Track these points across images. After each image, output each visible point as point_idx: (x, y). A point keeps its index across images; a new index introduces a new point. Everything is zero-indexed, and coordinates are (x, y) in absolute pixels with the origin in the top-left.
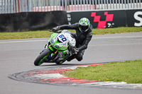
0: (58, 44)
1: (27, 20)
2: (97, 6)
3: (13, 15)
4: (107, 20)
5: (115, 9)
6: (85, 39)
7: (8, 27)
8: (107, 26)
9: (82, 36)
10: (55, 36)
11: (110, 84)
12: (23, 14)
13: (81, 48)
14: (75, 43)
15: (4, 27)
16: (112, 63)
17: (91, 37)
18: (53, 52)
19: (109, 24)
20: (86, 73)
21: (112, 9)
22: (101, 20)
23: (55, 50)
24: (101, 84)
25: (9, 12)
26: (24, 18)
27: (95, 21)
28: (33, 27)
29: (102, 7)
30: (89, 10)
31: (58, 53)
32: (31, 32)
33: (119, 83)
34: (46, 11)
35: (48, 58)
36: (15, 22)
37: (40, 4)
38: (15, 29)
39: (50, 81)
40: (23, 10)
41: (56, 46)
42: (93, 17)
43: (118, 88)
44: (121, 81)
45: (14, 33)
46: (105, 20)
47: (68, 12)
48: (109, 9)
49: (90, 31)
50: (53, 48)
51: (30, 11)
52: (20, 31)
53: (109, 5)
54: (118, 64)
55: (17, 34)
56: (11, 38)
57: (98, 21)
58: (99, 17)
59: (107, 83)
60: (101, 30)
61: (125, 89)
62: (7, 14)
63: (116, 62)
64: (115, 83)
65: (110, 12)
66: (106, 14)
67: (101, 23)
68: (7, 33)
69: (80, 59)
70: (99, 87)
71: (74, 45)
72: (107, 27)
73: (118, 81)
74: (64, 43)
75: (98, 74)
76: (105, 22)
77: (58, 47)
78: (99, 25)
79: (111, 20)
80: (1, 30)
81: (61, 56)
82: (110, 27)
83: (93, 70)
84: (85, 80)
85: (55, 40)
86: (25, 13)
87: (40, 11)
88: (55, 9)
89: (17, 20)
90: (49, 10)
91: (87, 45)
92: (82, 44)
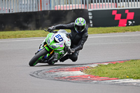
0: (55, 44)
1: (49, 18)
2: (119, 4)
3: (35, 13)
4: (128, 18)
5: (136, 7)
6: (81, 39)
7: (30, 25)
8: (128, 24)
9: (78, 36)
10: (51, 36)
11: (130, 81)
12: (45, 12)
13: (76, 48)
15: (26, 25)
16: (133, 60)
17: (87, 37)
18: (49, 52)
19: (130, 22)
20: (106, 70)
21: (133, 8)
22: (122, 18)
23: (51, 50)
24: (121, 81)
26: (46, 17)
27: (116, 19)
29: (123, 6)
30: (110, 8)
31: (53, 53)
34: (68, 9)
36: (37, 20)
37: (62, 2)
38: (38, 27)
40: (45, 8)
41: (53, 47)
42: (114, 15)
45: (36, 31)
47: (89, 10)
48: (130, 8)
49: (86, 31)
50: (49, 48)
51: (52, 9)
52: (42, 29)
53: (130, 3)
54: (138, 62)
55: (39, 32)
56: (33, 36)
57: (119, 19)
58: (120, 15)
59: (127, 81)
60: (122, 28)
62: (30, 12)
63: (136, 60)
64: (135, 81)
65: (130, 10)
66: (127, 12)
67: (122, 21)
68: (29, 31)
70: (119, 84)
72: (128, 25)
75: (118, 71)
76: (126, 20)
77: (55, 47)
78: (120, 23)
79: (132, 18)
80: (24, 28)
81: (56, 57)
82: (131, 25)
83: (113, 68)
84: (105, 78)
85: (51, 41)
86: (47, 11)
87: (62, 9)
88: (77, 8)
89: (39, 18)
90: (71, 9)
91: (82, 45)
92: (77, 44)
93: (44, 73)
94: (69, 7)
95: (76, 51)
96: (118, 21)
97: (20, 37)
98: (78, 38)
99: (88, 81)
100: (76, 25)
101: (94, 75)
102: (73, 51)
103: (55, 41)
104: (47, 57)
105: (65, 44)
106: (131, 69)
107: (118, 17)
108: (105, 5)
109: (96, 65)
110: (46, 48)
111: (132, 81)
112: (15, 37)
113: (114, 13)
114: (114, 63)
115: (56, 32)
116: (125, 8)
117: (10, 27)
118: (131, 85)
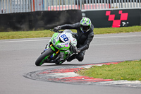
0: (60, 44)
1: (42, 19)
2: (112, 5)
3: (28, 14)
4: (121, 19)
5: (130, 8)
6: (86, 39)
7: (23, 26)
8: (122, 24)
9: (83, 36)
10: (56, 36)
11: (125, 83)
12: (38, 13)
13: (82, 48)
14: (76, 43)
15: (19, 26)
16: (127, 62)
17: (93, 37)
18: (55, 52)
19: (124, 23)
20: (100, 71)
21: (127, 8)
22: (116, 18)
23: (57, 50)
24: (116, 82)
25: (24, 11)
26: (39, 17)
27: (109, 20)
28: (48, 26)
29: (116, 6)
30: (104, 9)
31: (59, 53)
32: (46, 31)
33: (133, 82)
34: (61, 10)
35: (49, 58)
36: (30, 21)
37: (55, 3)
39: (65, 80)
40: (39, 9)
41: (58, 46)
43: (132, 87)
44: (135, 80)
45: (29, 32)
46: (119, 19)
47: (82, 11)
48: (124, 8)
49: (91, 31)
50: (55, 48)
51: (46, 10)
52: (35, 30)
53: (123, 4)
54: (132, 63)
55: (32, 33)
56: (27, 37)
59: (122, 82)
60: (116, 29)
61: (139, 88)
62: (23, 13)
63: (131, 61)
64: (129, 82)
65: (124, 11)
68: (23, 32)
69: (81, 59)
70: (113, 86)
71: (75, 45)
72: (122, 26)
73: (132, 80)
74: (66, 42)
75: (112, 72)
76: (119, 21)
77: (60, 47)
78: (114, 24)
79: (126, 19)
80: (17, 29)
81: (62, 56)
82: (125, 26)
83: (107, 69)
84: (99, 79)
85: (57, 40)
86: (40, 12)
87: (55, 10)
88: (70, 9)
89: (33, 19)
90: (64, 9)
91: (88, 45)
92: (83, 44)
93: (37, 75)
94: (63, 7)
95: (82, 50)
96: (112, 22)
97: (13, 38)
98: (84, 38)
99: (82, 82)
100: (81, 25)
101: (88, 76)
102: (78, 51)
103: (61, 41)
104: (53, 57)
105: (70, 44)
106: (125, 71)
107: (112, 17)
108: (99, 6)
109: (90, 66)
110: (52, 48)
111: (127, 82)
112: (8, 37)
113: (108, 14)
114: (108, 64)
115: (62, 32)
116: (118, 9)
117: (3, 28)
118: (125, 86)
